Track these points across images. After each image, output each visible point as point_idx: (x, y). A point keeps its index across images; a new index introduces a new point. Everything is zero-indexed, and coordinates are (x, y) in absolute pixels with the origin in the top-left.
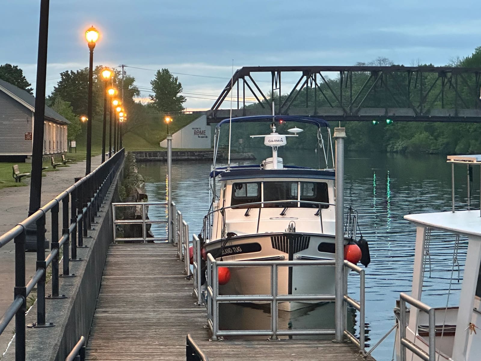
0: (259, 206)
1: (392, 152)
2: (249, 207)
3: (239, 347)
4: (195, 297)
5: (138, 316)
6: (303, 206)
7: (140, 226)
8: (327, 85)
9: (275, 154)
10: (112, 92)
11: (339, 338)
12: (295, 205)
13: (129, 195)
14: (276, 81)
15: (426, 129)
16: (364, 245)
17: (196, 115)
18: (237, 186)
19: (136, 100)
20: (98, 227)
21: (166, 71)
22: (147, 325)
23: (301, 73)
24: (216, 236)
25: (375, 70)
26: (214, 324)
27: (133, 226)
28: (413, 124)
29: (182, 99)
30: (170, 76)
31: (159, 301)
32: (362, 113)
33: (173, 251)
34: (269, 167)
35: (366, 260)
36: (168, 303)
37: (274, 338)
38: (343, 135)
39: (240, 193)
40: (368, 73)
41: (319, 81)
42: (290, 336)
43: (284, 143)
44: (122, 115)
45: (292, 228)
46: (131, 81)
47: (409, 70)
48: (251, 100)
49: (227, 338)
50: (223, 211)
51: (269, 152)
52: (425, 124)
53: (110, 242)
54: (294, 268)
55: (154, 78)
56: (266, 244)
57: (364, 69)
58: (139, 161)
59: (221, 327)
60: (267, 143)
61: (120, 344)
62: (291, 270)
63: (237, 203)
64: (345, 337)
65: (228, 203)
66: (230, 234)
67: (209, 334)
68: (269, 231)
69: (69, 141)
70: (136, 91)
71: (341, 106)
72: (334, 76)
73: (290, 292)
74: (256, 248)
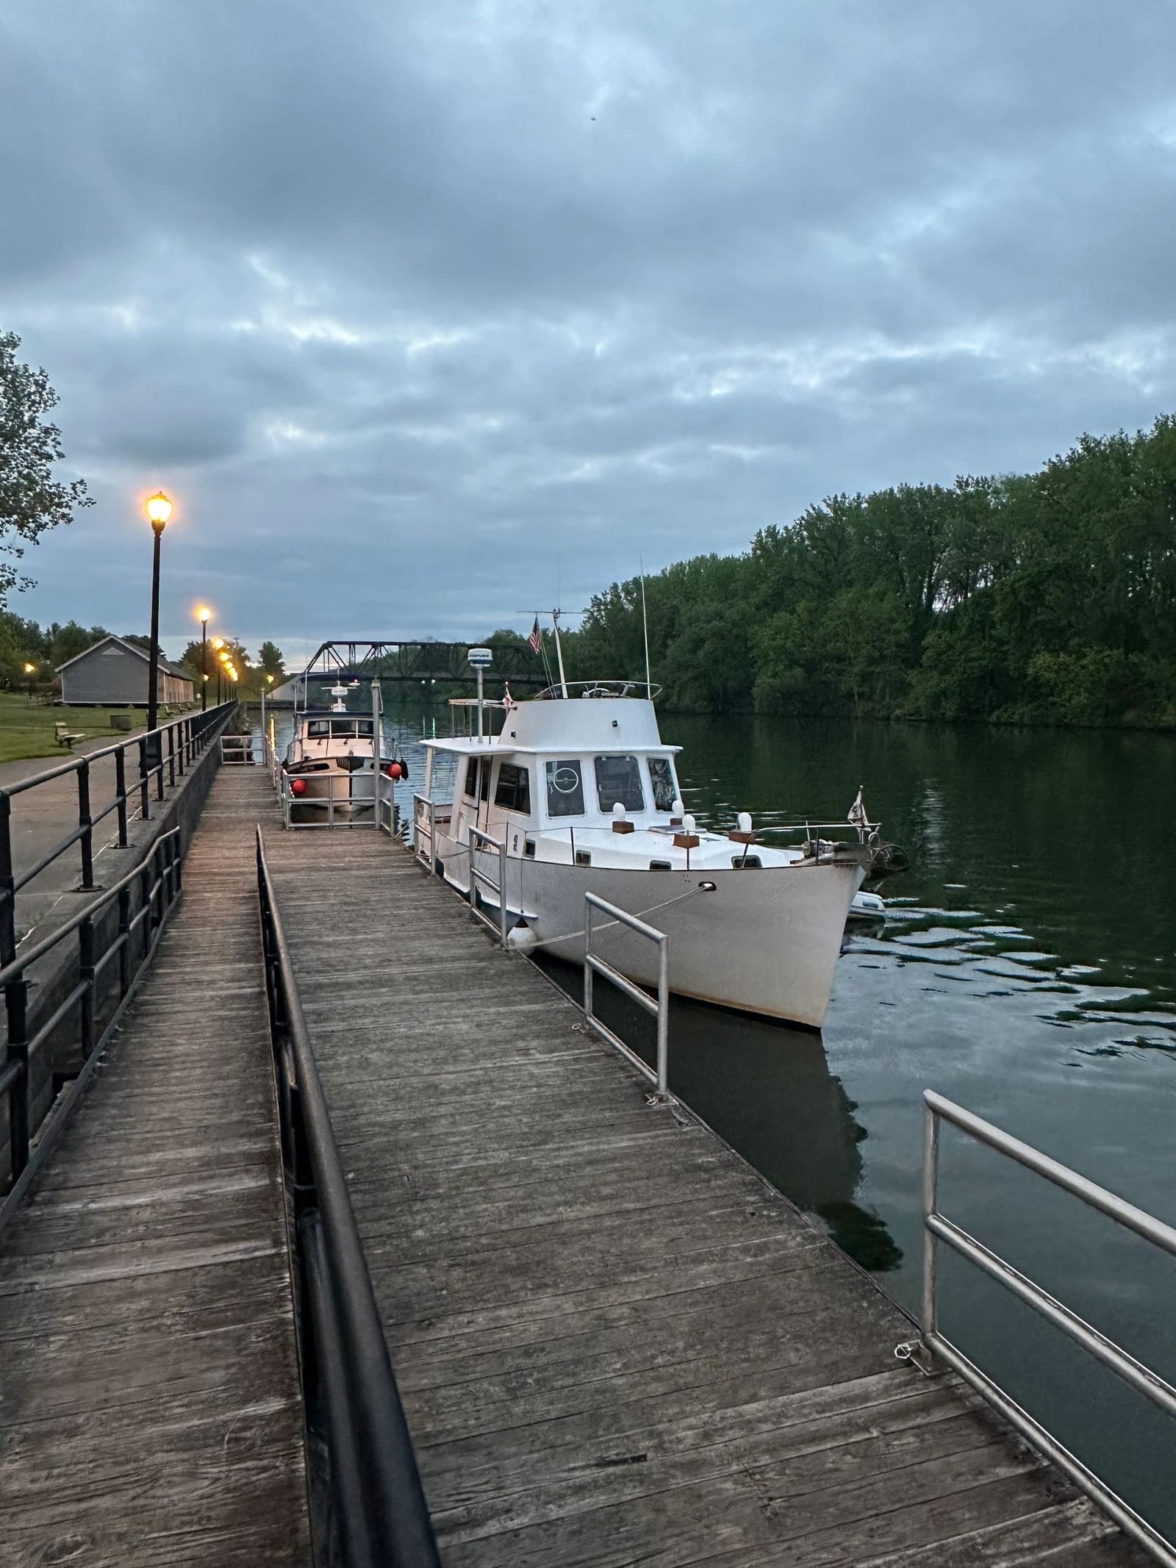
0: (328, 738)
1: (437, 704)
2: (321, 738)
3: (305, 835)
4: (277, 802)
5: (233, 815)
6: (360, 737)
7: (241, 753)
8: (390, 656)
9: (339, 700)
10: (224, 657)
11: (377, 827)
12: (354, 737)
13: (237, 731)
14: (352, 652)
15: (461, 687)
16: (403, 765)
17: (293, 676)
18: (311, 724)
19: (248, 664)
20: (205, 753)
21: (270, 644)
22: (240, 821)
23: (370, 646)
24: (297, 759)
25: (423, 645)
26: (287, 819)
27: (236, 753)
28: (450, 684)
29: (282, 664)
30: (273, 647)
31: (248, 806)
32: (415, 675)
33: (265, 771)
34: (335, 710)
35: (405, 775)
36: (257, 806)
37: (331, 828)
38: (378, 685)
39: (315, 729)
40: (419, 647)
41: (384, 653)
42: (351, 826)
43: (346, 693)
44: (234, 675)
45: (351, 753)
46: (243, 650)
47: (449, 645)
48: (334, 666)
49: (297, 829)
50: (301, 741)
51: (335, 700)
52: (460, 683)
53: (219, 765)
54: (354, 779)
55: (261, 648)
56: (332, 764)
57: (415, 644)
58: (249, 709)
59: (293, 821)
60: (333, 693)
61: (215, 835)
62: (351, 780)
63: (312, 735)
64: (381, 826)
65: (306, 735)
66: (307, 758)
67: (284, 827)
68: (335, 755)
69: (195, 693)
70: (247, 658)
71: (399, 670)
72: (395, 649)
73: (351, 796)
74: (325, 767)
